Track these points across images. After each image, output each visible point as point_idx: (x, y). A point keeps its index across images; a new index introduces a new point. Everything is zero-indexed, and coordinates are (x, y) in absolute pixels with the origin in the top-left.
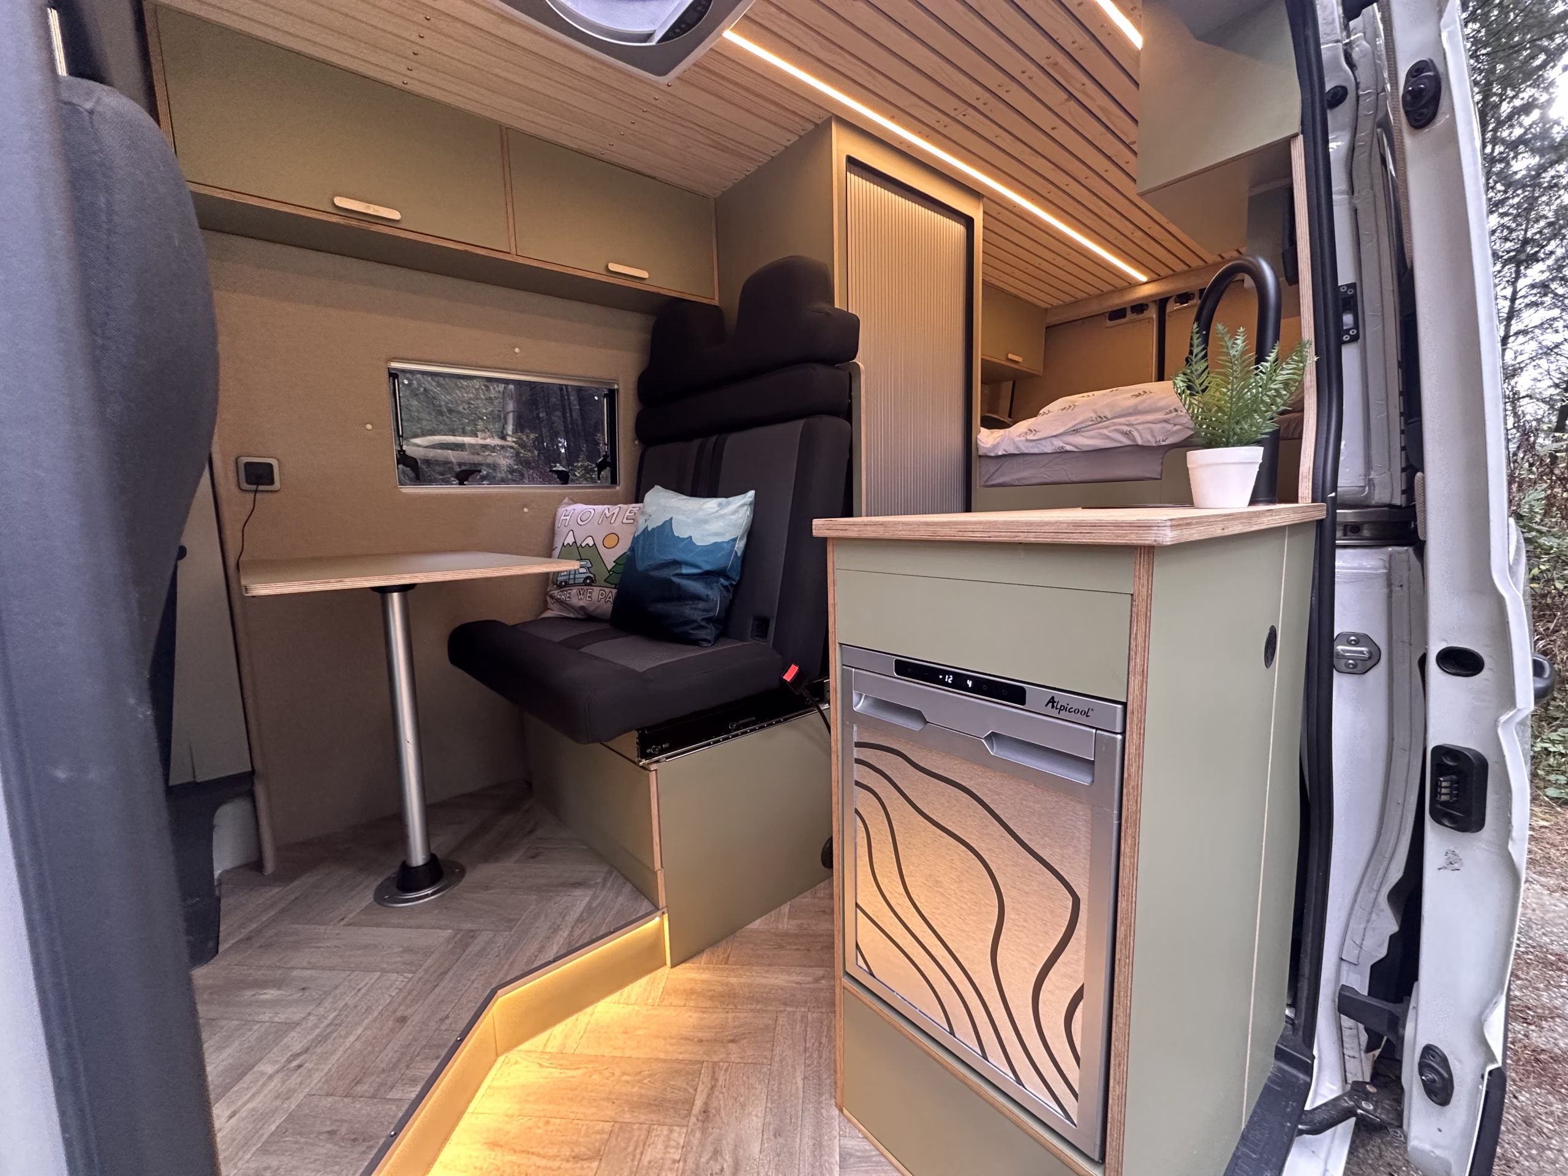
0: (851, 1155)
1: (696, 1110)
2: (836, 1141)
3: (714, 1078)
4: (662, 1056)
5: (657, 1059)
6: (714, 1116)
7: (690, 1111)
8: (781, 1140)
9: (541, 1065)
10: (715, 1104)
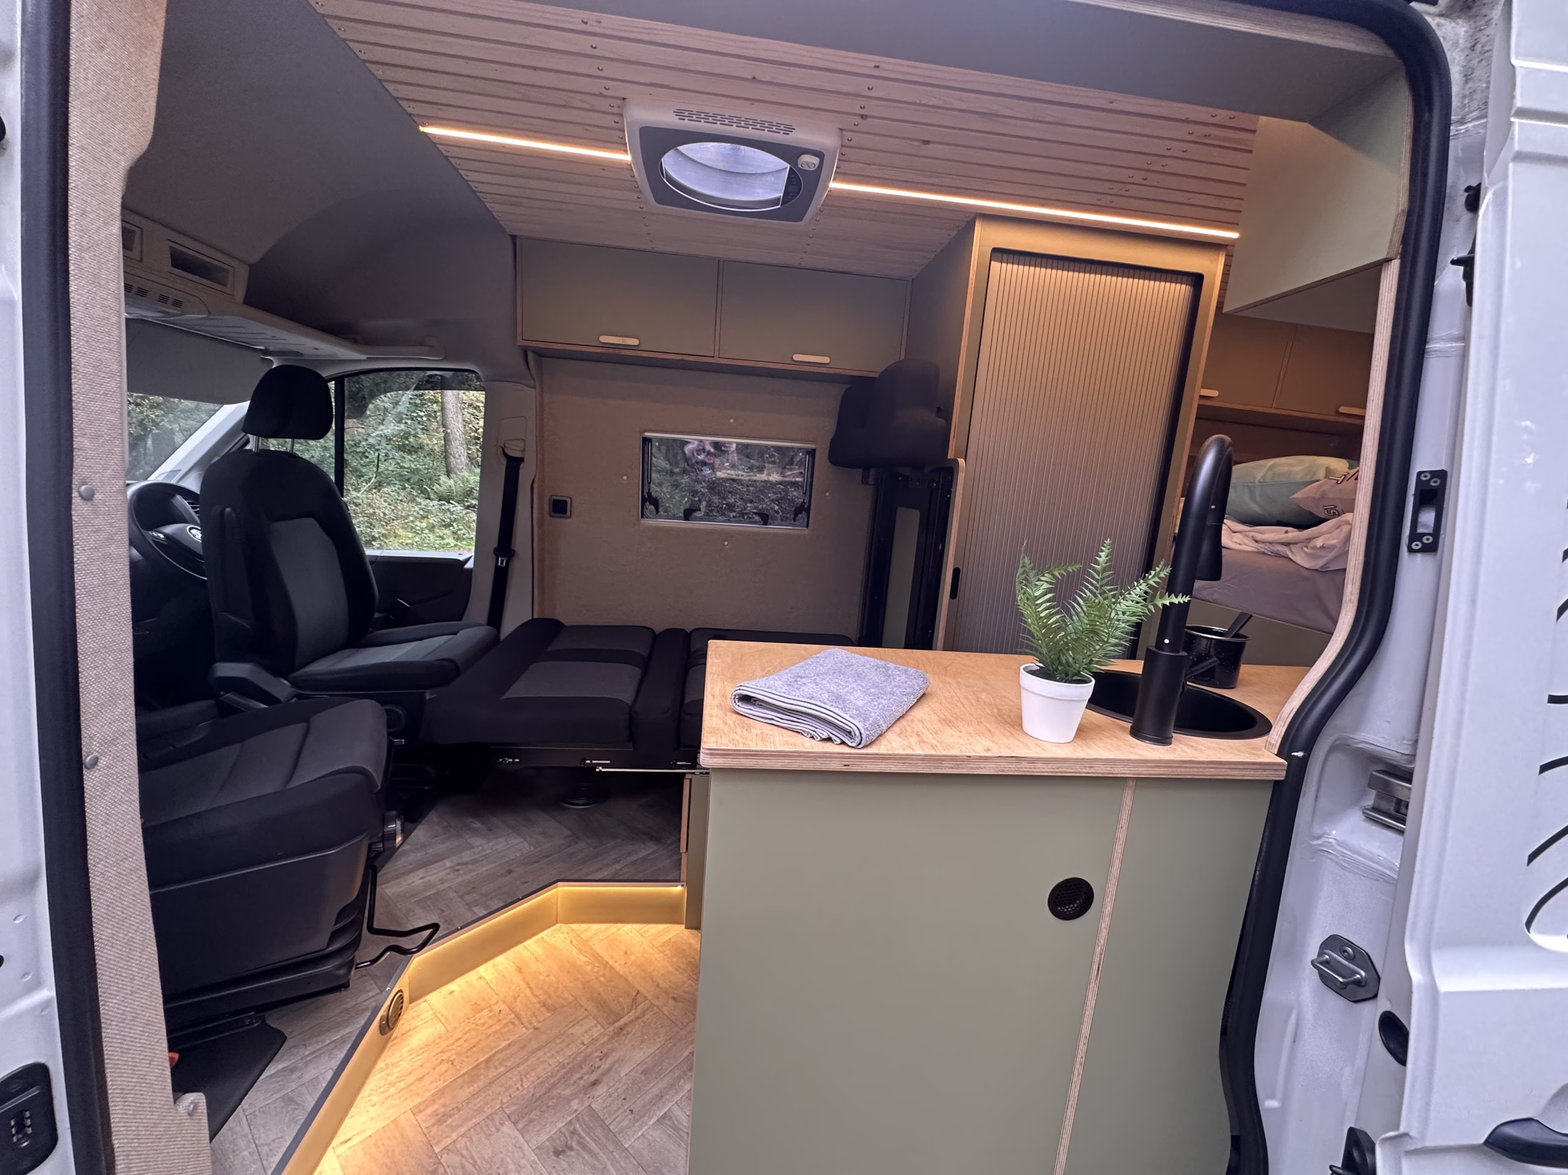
0: (670, 1118)
1: (617, 1025)
2: (671, 1104)
3: (644, 1014)
4: (630, 979)
5: (626, 980)
6: (623, 1035)
7: (615, 1022)
8: (643, 1078)
9: (571, 942)
10: (629, 1029)
